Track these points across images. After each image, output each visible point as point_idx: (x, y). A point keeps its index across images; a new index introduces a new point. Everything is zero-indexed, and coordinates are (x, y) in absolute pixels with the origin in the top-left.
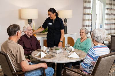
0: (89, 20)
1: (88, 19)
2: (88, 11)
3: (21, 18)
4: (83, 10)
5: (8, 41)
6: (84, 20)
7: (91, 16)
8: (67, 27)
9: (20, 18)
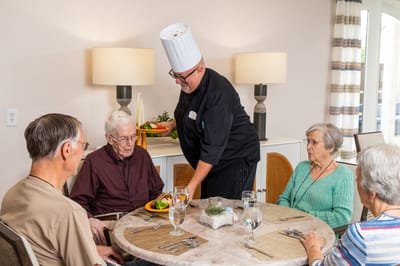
0: (352, 89)
1: (348, 83)
2: (347, 55)
3: (94, 82)
4: (331, 51)
5: (29, 184)
6: (333, 88)
7: (358, 73)
8: (265, 114)
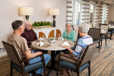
0: (70, 16)
1: (70, 15)
2: (70, 10)
4: (67, 9)
6: (67, 16)
7: (72, 13)
8: (55, 22)
9: (19, 15)
